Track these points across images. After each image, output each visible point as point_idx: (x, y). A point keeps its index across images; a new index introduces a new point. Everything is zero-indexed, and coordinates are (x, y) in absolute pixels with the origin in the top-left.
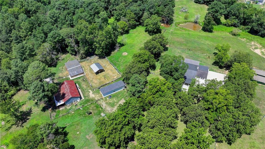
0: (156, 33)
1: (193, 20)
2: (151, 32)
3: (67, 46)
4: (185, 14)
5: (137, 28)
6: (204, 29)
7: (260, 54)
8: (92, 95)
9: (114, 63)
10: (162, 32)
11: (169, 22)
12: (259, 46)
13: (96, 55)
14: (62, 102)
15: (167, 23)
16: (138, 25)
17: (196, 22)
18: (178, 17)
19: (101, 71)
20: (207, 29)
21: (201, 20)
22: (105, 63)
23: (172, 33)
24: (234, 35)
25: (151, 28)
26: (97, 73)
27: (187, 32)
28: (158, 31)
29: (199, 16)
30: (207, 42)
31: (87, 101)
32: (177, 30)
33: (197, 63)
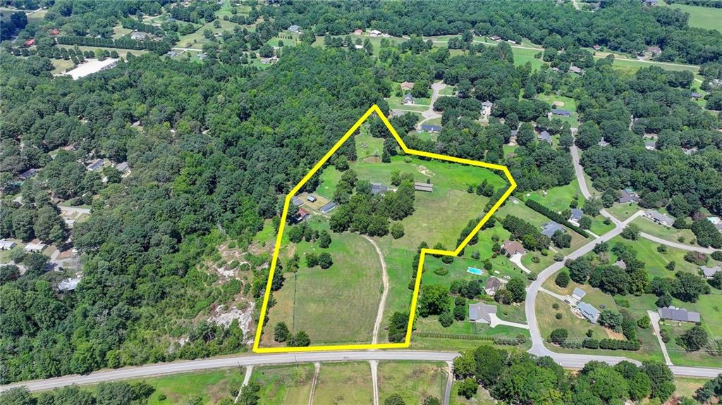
0: (345, 169)
1: (373, 154)
2: (341, 169)
3: (283, 188)
4: (366, 150)
5: (328, 167)
6: (384, 161)
7: (424, 173)
8: (316, 214)
9: (321, 194)
10: (350, 167)
11: (354, 158)
12: (425, 168)
13: (306, 191)
14: (300, 218)
15: (352, 160)
16: (328, 165)
17: (376, 156)
18: (360, 153)
19: (315, 200)
20: (386, 160)
21: (381, 153)
22: (314, 194)
23: (358, 168)
24: (407, 162)
25: (341, 165)
26: (313, 201)
27: (370, 165)
28: (347, 167)
29: (378, 150)
30: (387, 170)
31: (315, 216)
32: (362, 164)
33: (380, 184)
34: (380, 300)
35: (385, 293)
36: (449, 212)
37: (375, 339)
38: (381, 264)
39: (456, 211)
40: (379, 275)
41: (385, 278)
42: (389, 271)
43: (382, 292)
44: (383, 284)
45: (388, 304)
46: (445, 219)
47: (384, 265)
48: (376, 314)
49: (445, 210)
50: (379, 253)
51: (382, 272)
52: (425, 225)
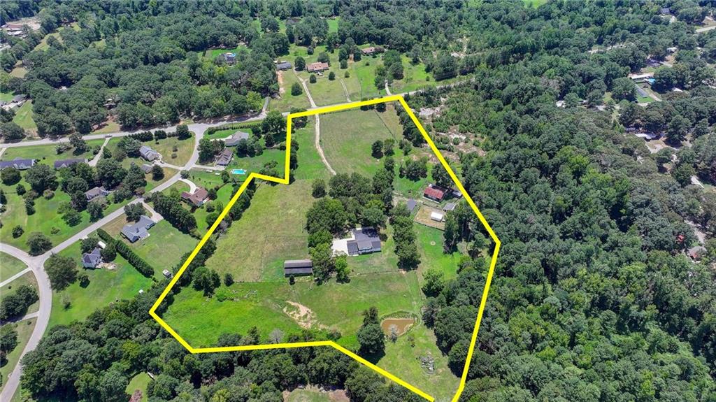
34: (320, 136)
35: (317, 141)
36: (261, 238)
37: (317, 116)
38: (328, 161)
39: (252, 241)
40: (327, 153)
41: (320, 151)
42: (320, 157)
43: (320, 141)
44: (321, 146)
45: (313, 134)
46: (267, 226)
47: (325, 161)
48: (320, 127)
49: (267, 240)
50: (332, 171)
51: (325, 156)
52: (291, 211)
